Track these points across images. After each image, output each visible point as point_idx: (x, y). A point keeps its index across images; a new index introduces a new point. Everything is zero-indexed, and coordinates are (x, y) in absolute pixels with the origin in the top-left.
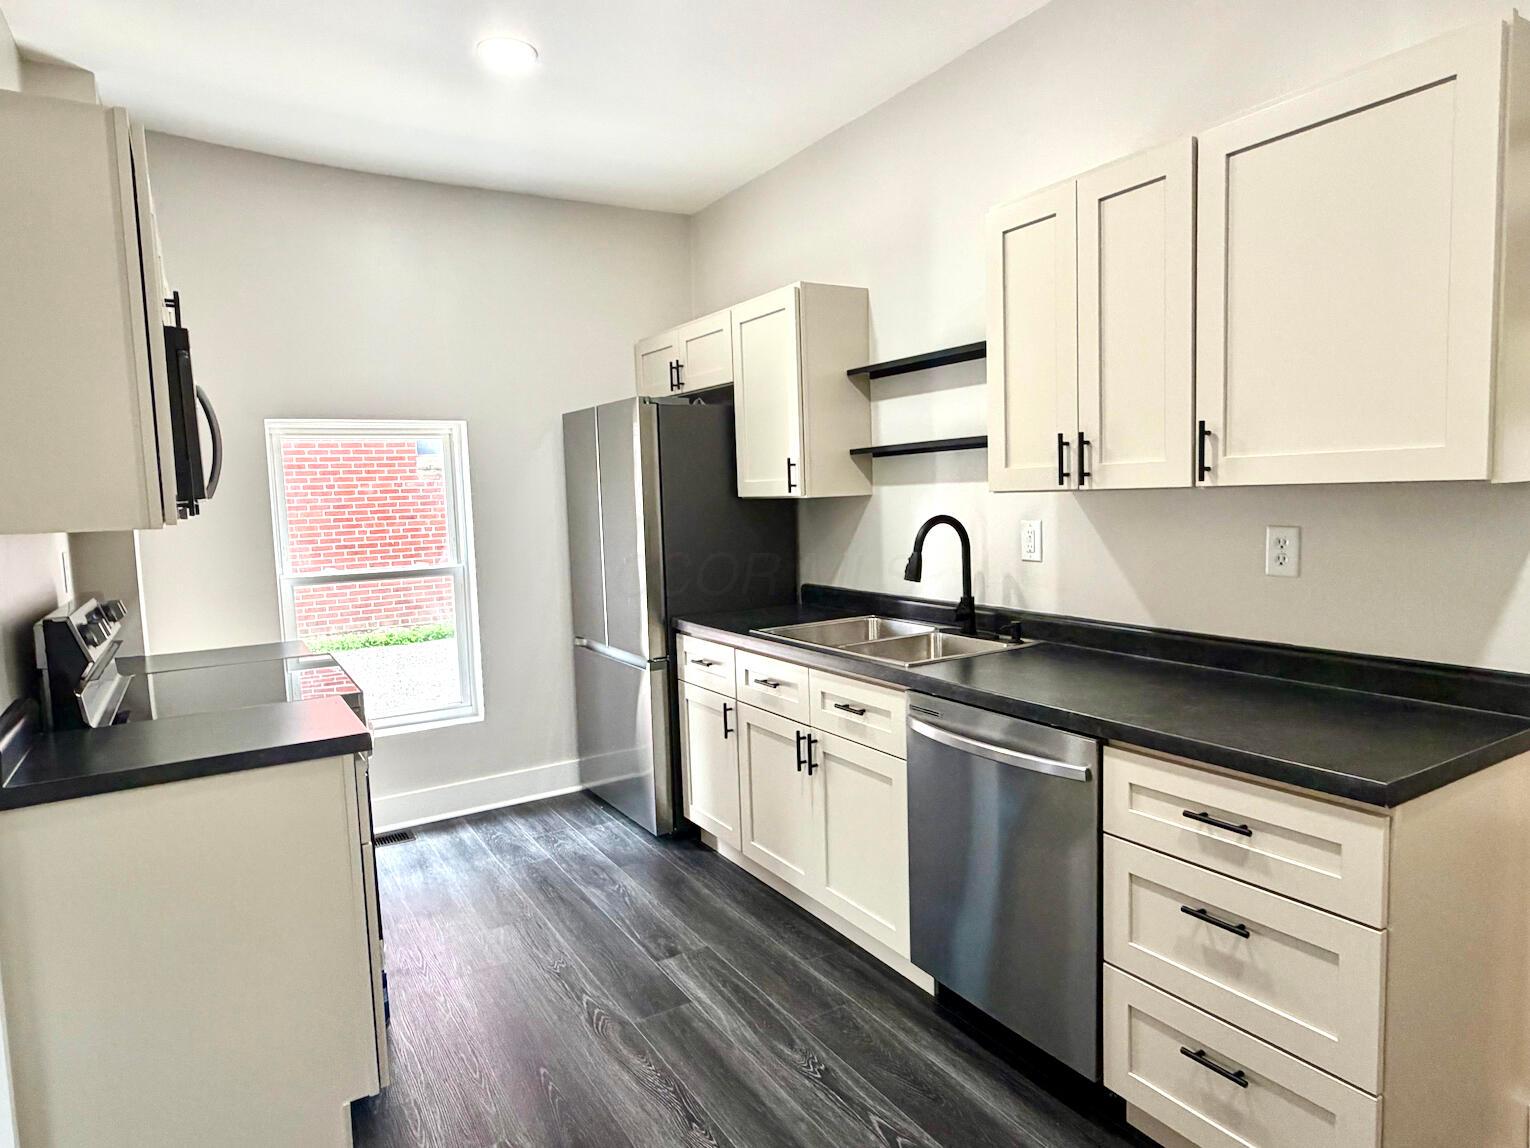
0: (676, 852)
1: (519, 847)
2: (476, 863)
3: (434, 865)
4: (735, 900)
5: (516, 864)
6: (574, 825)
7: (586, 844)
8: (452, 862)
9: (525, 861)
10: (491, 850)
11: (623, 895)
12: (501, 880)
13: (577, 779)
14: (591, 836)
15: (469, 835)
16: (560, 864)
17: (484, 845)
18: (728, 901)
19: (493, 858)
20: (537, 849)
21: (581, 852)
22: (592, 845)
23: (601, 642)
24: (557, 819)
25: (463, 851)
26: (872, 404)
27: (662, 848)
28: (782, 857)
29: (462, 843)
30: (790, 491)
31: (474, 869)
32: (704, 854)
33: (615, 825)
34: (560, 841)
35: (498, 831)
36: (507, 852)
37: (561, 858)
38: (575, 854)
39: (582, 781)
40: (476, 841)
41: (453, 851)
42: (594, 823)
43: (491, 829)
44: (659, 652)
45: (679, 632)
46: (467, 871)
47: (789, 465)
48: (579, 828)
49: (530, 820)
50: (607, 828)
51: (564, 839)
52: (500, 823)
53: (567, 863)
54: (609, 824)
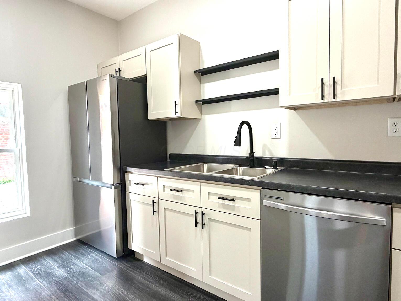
0: (125, 264)
1: (51, 273)
2: (28, 286)
3: (4, 291)
4: (160, 284)
5: (50, 282)
6: (76, 257)
7: (83, 266)
8: (14, 287)
9: (55, 280)
10: (36, 276)
11: (108, 292)
12: (43, 293)
13: (74, 236)
14: (85, 262)
15: (22, 270)
16: (73, 279)
17: (31, 274)
18: (157, 285)
19: (37, 281)
20: (59, 272)
21: (82, 271)
22: (86, 266)
23: (87, 179)
24: (67, 255)
25: (21, 280)
26: (202, 85)
27: (119, 263)
28: (183, 263)
29: (19, 275)
30: (175, 114)
31: (27, 289)
32: (138, 263)
33: (95, 255)
34: (71, 267)
35: (38, 266)
36: (44, 276)
37: (73, 275)
38: (80, 272)
39: (76, 236)
40: (27, 273)
41: (15, 281)
42: (85, 255)
43: (34, 265)
44: (117, 181)
45: (126, 172)
46: (23, 291)
47: (175, 104)
48: (78, 258)
49: (54, 257)
50: (91, 256)
51: (72, 265)
52: (39, 261)
53: (76, 277)
54: (92, 254)
